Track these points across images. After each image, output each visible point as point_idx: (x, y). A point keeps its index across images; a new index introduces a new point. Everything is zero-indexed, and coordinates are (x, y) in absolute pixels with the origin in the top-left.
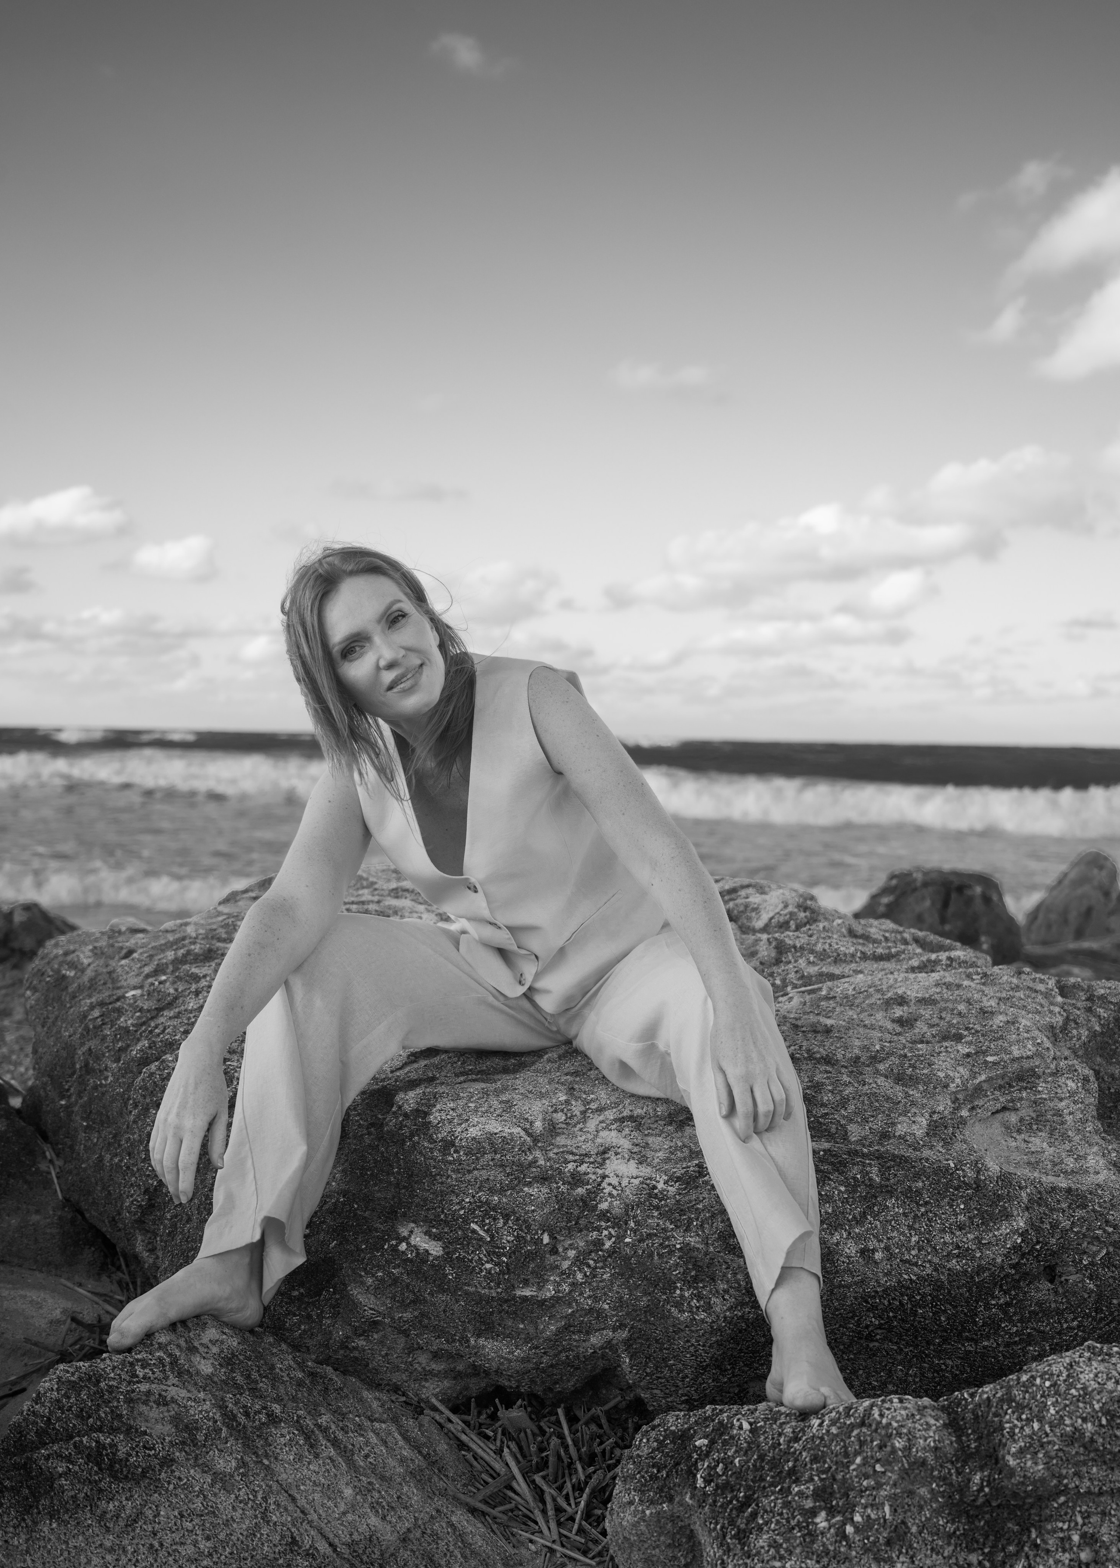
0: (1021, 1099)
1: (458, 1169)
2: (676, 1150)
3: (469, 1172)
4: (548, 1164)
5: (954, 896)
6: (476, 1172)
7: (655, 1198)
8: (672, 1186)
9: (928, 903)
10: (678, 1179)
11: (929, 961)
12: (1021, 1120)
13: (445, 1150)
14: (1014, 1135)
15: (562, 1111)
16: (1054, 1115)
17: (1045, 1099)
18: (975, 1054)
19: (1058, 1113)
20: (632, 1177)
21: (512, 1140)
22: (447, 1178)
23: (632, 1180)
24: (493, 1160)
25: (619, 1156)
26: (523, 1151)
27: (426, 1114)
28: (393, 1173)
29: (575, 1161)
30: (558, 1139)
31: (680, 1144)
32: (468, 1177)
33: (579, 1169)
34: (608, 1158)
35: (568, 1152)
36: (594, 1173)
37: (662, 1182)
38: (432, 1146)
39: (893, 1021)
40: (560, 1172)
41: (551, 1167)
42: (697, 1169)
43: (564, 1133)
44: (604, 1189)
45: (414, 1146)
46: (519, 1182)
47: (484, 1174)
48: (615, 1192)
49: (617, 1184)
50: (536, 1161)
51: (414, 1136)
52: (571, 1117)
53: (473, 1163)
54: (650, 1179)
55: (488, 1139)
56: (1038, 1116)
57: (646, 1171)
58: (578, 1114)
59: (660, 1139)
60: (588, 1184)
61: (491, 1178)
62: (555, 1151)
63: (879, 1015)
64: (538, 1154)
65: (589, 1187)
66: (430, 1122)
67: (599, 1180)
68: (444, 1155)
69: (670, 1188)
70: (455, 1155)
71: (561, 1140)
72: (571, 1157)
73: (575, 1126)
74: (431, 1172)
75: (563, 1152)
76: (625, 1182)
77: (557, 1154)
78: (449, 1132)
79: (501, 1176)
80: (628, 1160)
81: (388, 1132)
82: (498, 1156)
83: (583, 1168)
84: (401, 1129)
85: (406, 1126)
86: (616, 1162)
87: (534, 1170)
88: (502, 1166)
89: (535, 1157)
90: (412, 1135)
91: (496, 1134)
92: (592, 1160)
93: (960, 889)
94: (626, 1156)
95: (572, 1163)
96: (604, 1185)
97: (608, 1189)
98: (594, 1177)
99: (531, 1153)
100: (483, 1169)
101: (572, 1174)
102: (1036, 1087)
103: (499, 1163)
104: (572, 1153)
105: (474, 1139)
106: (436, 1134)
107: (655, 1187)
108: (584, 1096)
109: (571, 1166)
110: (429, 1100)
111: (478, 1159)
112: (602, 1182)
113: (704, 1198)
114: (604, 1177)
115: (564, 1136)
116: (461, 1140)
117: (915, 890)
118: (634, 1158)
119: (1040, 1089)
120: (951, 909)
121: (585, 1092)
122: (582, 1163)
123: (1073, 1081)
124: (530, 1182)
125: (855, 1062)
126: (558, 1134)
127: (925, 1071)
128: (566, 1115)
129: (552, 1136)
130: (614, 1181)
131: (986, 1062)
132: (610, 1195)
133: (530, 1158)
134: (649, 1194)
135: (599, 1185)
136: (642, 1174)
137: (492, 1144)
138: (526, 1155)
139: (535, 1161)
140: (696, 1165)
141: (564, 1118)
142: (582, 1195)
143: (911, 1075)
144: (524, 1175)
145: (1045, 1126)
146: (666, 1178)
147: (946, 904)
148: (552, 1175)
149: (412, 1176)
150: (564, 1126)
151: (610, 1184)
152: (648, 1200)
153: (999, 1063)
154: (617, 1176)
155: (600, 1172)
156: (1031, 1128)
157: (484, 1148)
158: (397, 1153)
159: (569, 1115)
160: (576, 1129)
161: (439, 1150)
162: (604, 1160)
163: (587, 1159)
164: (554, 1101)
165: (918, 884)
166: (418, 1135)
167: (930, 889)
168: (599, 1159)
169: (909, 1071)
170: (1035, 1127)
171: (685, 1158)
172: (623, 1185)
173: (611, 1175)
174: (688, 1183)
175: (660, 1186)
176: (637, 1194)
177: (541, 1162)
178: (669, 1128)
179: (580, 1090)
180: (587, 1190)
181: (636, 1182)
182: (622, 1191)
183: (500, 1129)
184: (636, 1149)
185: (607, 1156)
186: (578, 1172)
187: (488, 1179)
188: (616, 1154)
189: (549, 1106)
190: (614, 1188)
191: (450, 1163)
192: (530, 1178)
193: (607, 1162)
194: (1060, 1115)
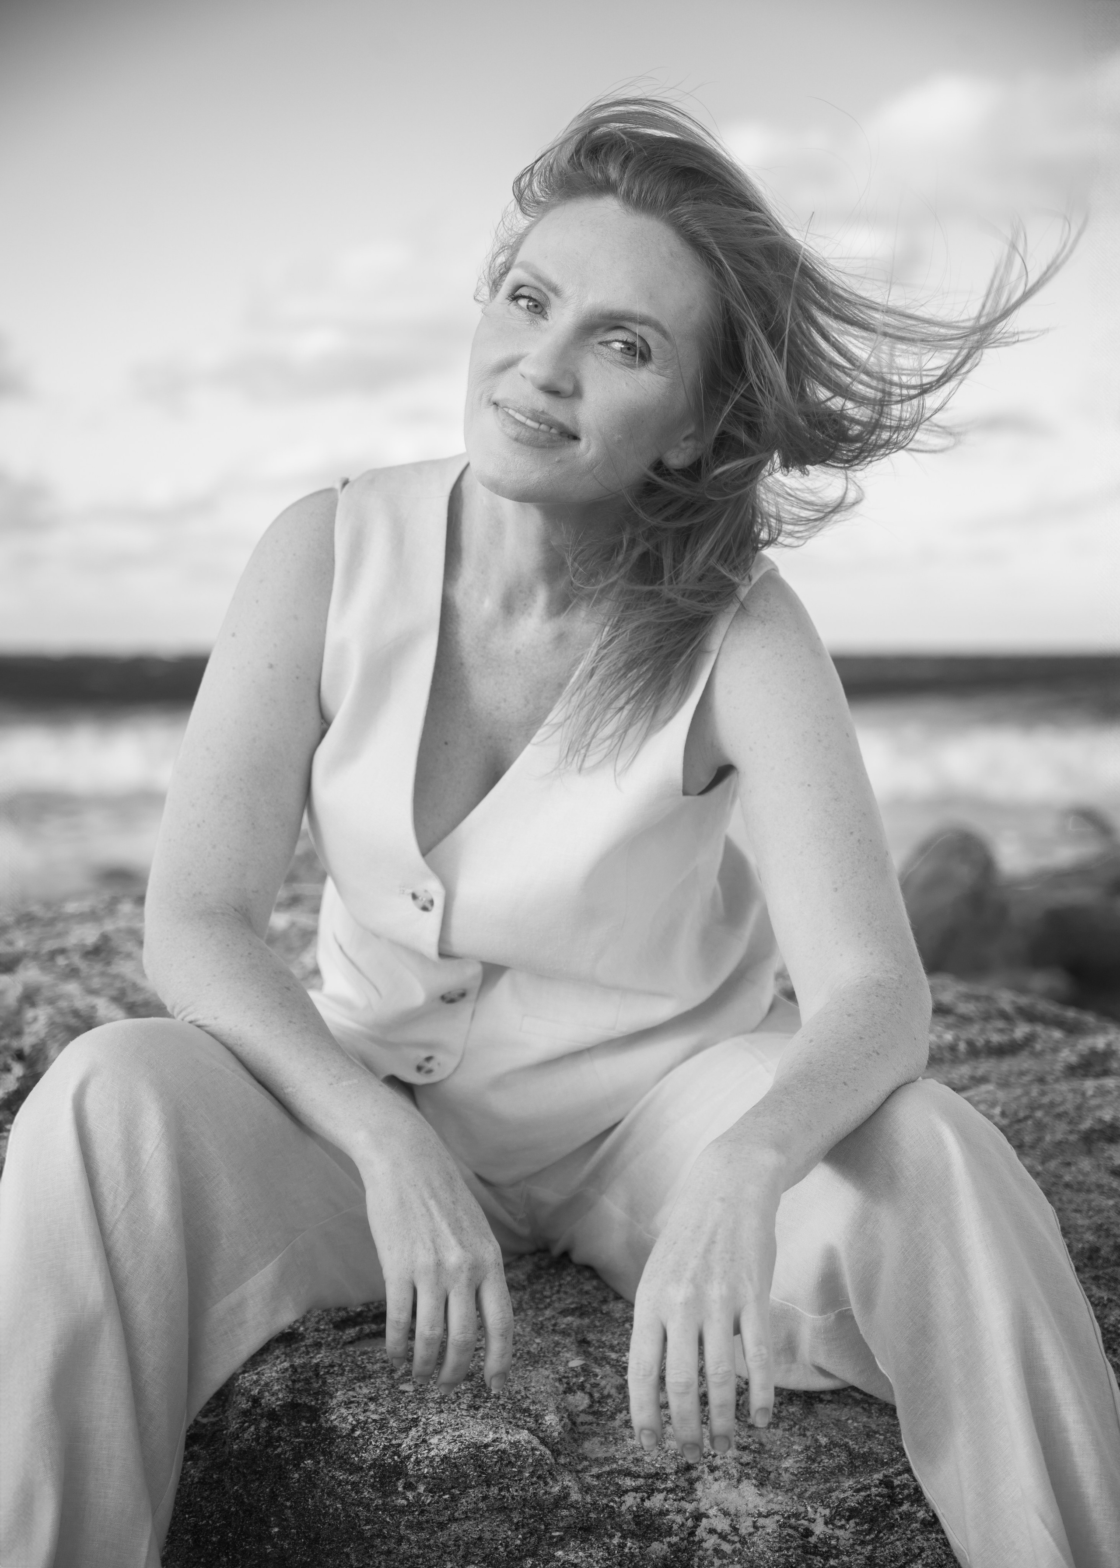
1: (420, 1523)
2: (818, 1452)
3: (442, 1526)
4: (588, 1499)
6: (454, 1526)
7: (815, 1554)
8: (842, 1527)
10: (853, 1513)
11: (1093, 1052)
13: (382, 1484)
15: (582, 1387)
20: (760, 1515)
21: (518, 1456)
22: (399, 1541)
23: (761, 1521)
24: (485, 1498)
25: (717, 1474)
26: (539, 1477)
27: (314, 1414)
28: (271, 1537)
29: (636, 1490)
30: (587, 1445)
31: (824, 1441)
32: (442, 1537)
33: (647, 1504)
34: (698, 1479)
35: (620, 1472)
36: (679, 1511)
37: (820, 1521)
38: (353, 1478)
40: (613, 1514)
41: (594, 1503)
42: (885, 1491)
43: (595, 1434)
44: (702, 1541)
45: (310, 1478)
46: (540, 1539)
47: (470, 1529)
48: (727, 1547)
49: (727, 1529)
50: (567, 1496)
51: (303, 1459)
52: (604, 1398)
53: (446, 1508)
54: (796, 1516)
55: (473, 1457)
57: (780, 1501)
58: (613, 1392)
59: (779, 1432)
60: (669, 1533)
61: (487, 1535)
62: (595, 1470)
63: (1086, 1164)
64: (568, 1480)
65: (674, 1539)
66: (333, 1429)
67: (690, 1523)
68: (385, 1495)
69: (840, 1533)
70: (410, 1495)
71: (593, 1447)
72: (629, 1482)
73: (612, 1417)
74: (361, 1533)
75: (610, 1473)
76: (745, 1526)
77: (598, 1477)
78: (385, 1448)
79: (505, 1531)
80: (739, 1481)
81: (242, 1453)
82: (494, 1490)
83: (656, 1502)
84: (269, 1444)
85: (280, 1439)
86: (716, 1486)
87: (565, 1513)
88: (503, 1509)
89: (564, 1488)
90: (299, 1458)
91: (486, 1446)
92: (670, 1484)
94: (734, 1471)
95: (633, 1494)
96: (701, 1532)
97: (711, 1541)
98: (679, 1519)
99: (555, 1480)
100: (467, 1518)
101: (636, 1516)
103: (497, 1504)
104: (628, 1473)
105: (445, 1459)
106: (356, 1453)
107: (808, 1533)
108: (614, 1356)
109: (630, 1500)
110: (307, 1381)
111: (453, 1498)
112: (696, 1526)
113: (922, 1550)
114: (698, 1516)
115: (596, 1440)
116: (418, 1462)
118: (748, 1477)
121: (612, 1348)
122: (651, 1492)
124: (561, 1539)
126: (586, 1436)
128: (591, 1395)
129: (575, 1440)
130: (722, 1525)
132: (717, 1551)
133: (556, 1489)
134: (803, 1547)
135: (692, 1534)
136: (776, 1507)
137: (480, 1467)
138: (546, 1484)
139: (565, 1495)
140: (881, 1482)
141: (587, 1401)
142: (665, 1558)
144: (547, 1525)
146: (827, 1512)
148: (598, 1520)
149: (316, 1540)
150: (590, 1418)
151: (712, 1531)
152: (804, 1560)
154: (726, 1514)
155: (689, 1507)
157: (466, 1475)
158: (273, 1496)
159: (597, 1395)
160: (617, 1423)
161: (372, 1486)
162: (692, 1482)
163: (661, 1485)
164: (561, 1369)
166: (311, 1456)
168: (683, 1483)
171: (840, 1468)
172: (743, 1531)
173: (712, 1512)
174: (873, 1521)
175: (819, 1528)
176: (780, 1549)
177: (575, 1496)
178: (792, 1409)
179: (602, 1345)
180: (670, 1545)
181: (770, 1524)
182: (743, 1542)
183: (491, 1436)
184: (747, 1458)
185: (694, 1474)
186: (648, 1511)
187: (480, 1539)
188: (712, 1469)
189: (555, 1380)
190: (723, 1537)
191: (402, 1511)
192: (559, 1529)
193: (698, 1486)
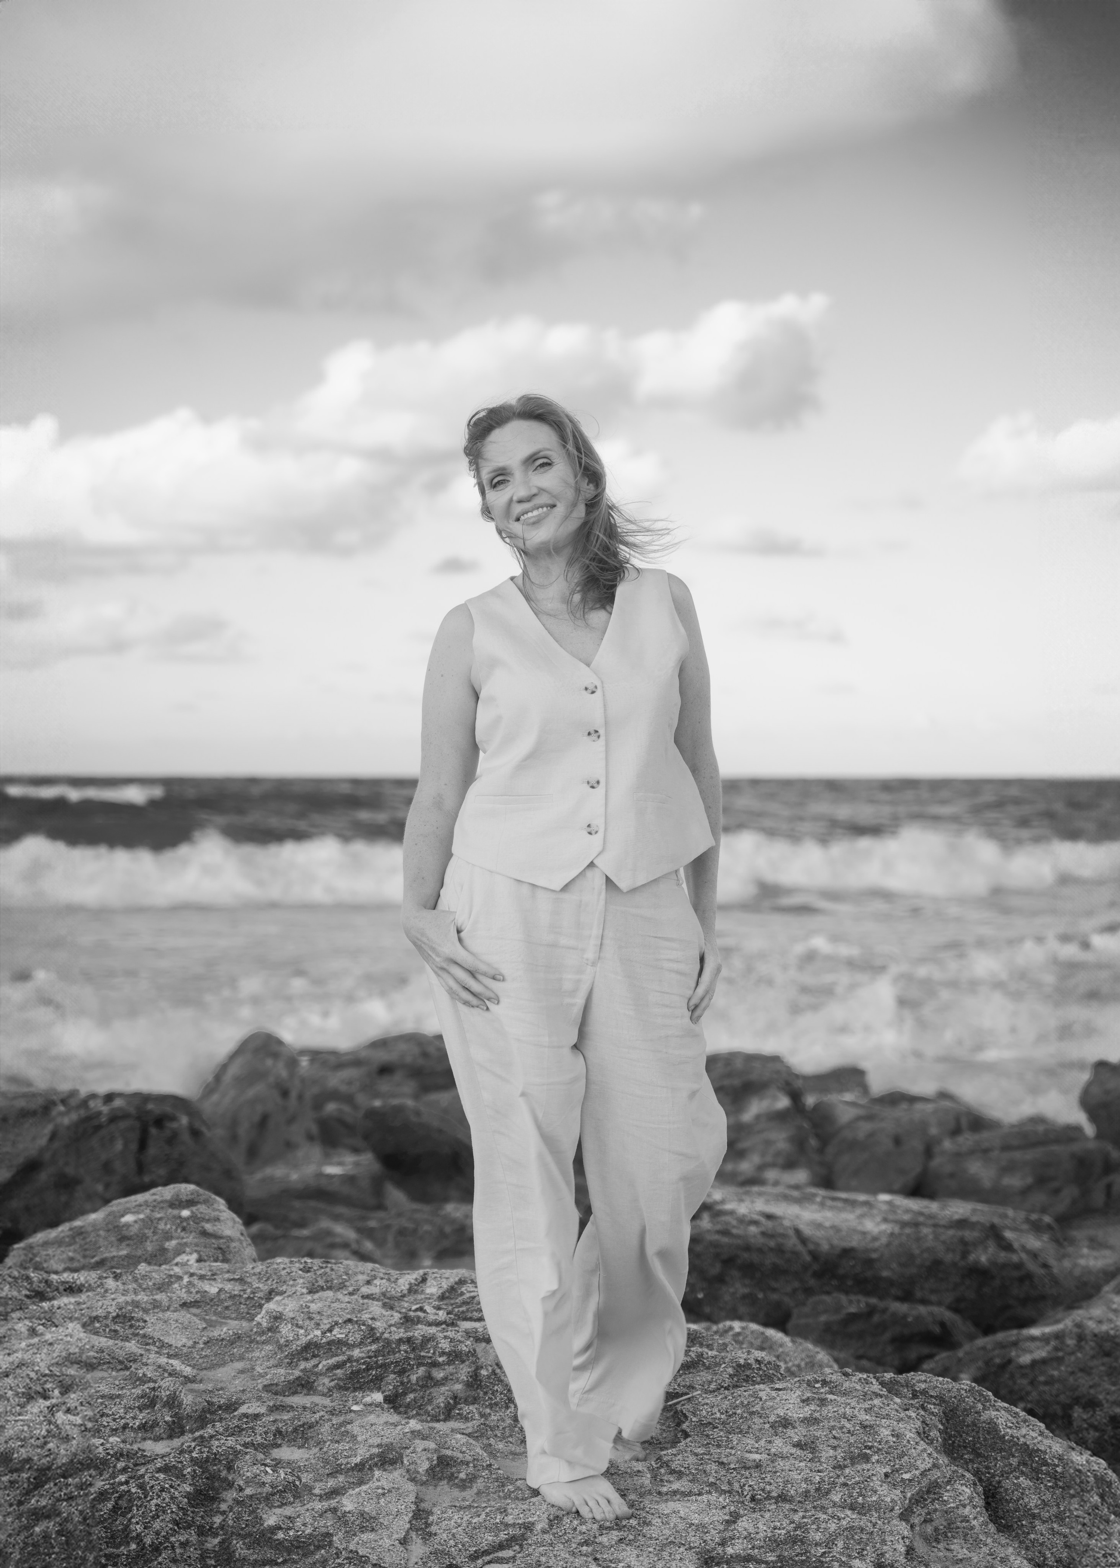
0: (936, 1510)
5: (153, 1131)
9: (119, 1146)
12: (936, 1529)
14: (934, 1544)
16: (962, 1522)
17: (953, 1508)
18: (892, 1473)
19: (966, 1519)
39: (794, 1446)
56: (949, 1524)
93: (160, 1122)
102: (942, 1497)
117: (98, 1128)
119: (945, 1498)
120: (152, 1151)
123: (966, 1486)
125: (806, 1496)
127: (874, 1499)
131: (903, 1480)
143: (863, 1504)
145: (957, 1533)
147: (143, 1145)
153: (913, 1479)
156: (946, 1536)
165: (104, 1119)
167: (123, 1125)
169: (860, 1500)
170: (949, 1535)
194: (968, 1521)
